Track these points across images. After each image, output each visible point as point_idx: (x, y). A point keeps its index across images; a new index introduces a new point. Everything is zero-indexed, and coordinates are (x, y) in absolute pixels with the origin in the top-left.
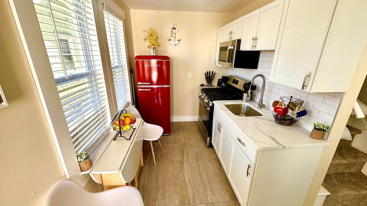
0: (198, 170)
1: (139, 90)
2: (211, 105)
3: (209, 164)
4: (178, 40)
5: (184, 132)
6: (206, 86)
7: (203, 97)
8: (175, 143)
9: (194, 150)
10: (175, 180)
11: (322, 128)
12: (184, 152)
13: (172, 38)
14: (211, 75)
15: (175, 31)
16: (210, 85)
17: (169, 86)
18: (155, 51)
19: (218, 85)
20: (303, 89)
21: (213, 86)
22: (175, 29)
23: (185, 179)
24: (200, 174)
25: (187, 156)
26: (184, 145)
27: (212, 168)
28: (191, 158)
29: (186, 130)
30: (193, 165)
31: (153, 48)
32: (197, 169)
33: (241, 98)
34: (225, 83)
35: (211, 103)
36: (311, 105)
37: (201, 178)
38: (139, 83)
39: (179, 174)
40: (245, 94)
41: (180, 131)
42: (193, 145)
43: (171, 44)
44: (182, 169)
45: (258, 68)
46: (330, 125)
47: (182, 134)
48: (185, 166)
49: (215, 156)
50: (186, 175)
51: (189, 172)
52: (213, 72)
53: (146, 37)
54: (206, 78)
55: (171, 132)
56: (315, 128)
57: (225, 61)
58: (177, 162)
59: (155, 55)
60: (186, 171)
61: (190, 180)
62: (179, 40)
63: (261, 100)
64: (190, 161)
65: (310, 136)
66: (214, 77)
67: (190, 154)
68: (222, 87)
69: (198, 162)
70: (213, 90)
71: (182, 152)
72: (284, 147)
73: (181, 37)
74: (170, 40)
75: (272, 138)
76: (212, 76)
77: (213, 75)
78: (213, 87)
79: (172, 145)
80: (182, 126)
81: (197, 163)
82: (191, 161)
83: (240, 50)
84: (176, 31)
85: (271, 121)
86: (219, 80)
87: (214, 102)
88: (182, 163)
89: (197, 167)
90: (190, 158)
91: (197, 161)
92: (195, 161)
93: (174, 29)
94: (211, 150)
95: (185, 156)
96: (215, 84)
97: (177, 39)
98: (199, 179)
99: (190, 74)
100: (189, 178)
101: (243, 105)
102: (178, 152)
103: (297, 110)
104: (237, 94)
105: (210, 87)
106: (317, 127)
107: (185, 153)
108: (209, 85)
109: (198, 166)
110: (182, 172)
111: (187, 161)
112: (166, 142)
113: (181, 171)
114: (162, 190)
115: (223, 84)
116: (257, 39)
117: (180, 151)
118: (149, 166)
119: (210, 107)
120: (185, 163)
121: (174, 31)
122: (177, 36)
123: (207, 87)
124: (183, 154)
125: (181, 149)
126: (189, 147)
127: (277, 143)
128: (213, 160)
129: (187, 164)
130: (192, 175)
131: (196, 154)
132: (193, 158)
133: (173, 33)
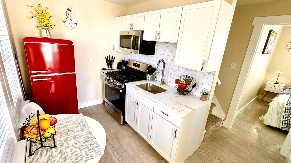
0: (123, 149)
1: (34, 80)
2: (123, 87)
3: (129, 140)
4: (75, 23)
6: (108, 70)
7: (111, 80)
9: (111, 132)
11: (207, 93)
13: (67, 20)
16: (111, 68)
17: (74, 73)
18: (49, 32)
19: (118, 68)
20: (202, 70)
21: (113, 69)
22: (71, 11)
24: (126, 152)
27: (133, 142)
28: (112, 141)
29: (94, 114)
30: (116, 147)
31: (46, 29)
32: (122, 148)
33: (145, 79)
34: (126, 66)
35: (123, 85)
36: (197, 80)
37: (128, 155)
38: (33, 72)
39: (107, 160)
40: (148, 75)
42: (107, 128)
43: (67, 26)
44: (107, 154)
45: (155, 54)
46: (210, 91)
49: (131, 131)
50: (114, 158)
51: (116, 154)
53: (34, 15)
54: (107, 63)
56: (203, 94)
57: (130, 48)
59: (49, 37)
60: (112, 154)
63: (162, 79)
65: (201, 99)
66: (114, 61)
68: (123, 70)
69: (119, 141)
70: (118, 74)
72: (195, 110)
73: (78, 21)
74: (65, 22)
75: (185, 106)
77: (113, 59)
78: (114, 71)
80: (87, 112)
81: (119, 143)
82: (113, 143)
83: (143, 39)
84: (73, 13)
85: (175, 94)
86: (119, 64)
87: (126, 84)
89: (121, 147)
91: (118, 141)
92: (116, 141)
93: (69, 10)
94: (125, 127)
96: (115, 66)
97: (73, 22)
98: (127, 157)
100: (119, 159)
101: (148, 84)
103: (192, 84)
104: (141, 76)
105: (111, 71)
106: (205, 93)
108: (109, 68)
109: (121, 145)
110: (109, 157)
111: (109, 145)
113: (107, 157)
115: (124, 67)
116: (160, 33)
119: (123, 89)
122: (72, 19)
127: (191, 109)
128: (131, 135)
129: (110, 148)
130: (119, 155)
131: (114, 135)
132: (114, 139)
133: (68, 14)
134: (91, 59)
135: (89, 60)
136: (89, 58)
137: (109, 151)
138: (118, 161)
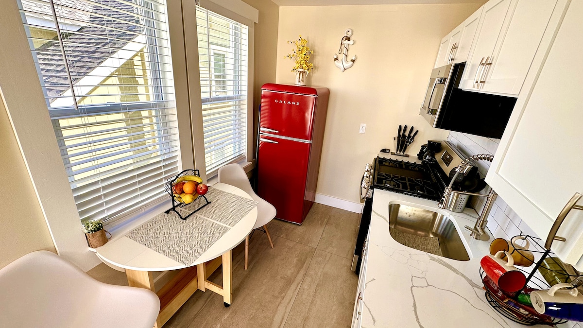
0: (307, 310)
1: (262, 139)
2: (369, 195)
3: (334, 307)
5: (327, 227)
6: (394, 154)
8: (300, 242)
9: (323, 269)
10: (258, 309)
12: (305, 264)
13: (340, 57)
14: (407, 134)
15: (348, 42)
18: (303, 77)
19: (420, 156)
21: (407, 156)
23: (274, 316)
24: (306, 319)
25: (305, 275)
26: (313, 251)
27: (335, 318)
28: (310, 282)
29: (334, 225)
30: (304, 297)
31: (300, 72)
32: (308, 307)
34: (432, 155)
35: (370, 191)
39: (270, 302)
41: (321, 224)
42: (327, 258)
43: (337, 67)
44: (282, 294)
47: (321, 231)
48: (291, 292)
50: (281, 309)
51: (290, 307)
52: (412, 128)
55: (305, 220)
58: (281, 278)
60: (286, 300)
61: (281, 323)
62: (353, 61)
63: (482, 219)
64: (304, 286)
66: (413, 139)
67: (312, 272)
68: (424, 162)
69: (317, 294)
71: (301, 263)
73: (357, 55)
74: (336, 59)
76: (409, 136)
77: (412, 135)
78: (406, 160)
79: (291, 244)
80: (330, 215)
81: (315, 296)
82: (306, 287)
83: (460, 87)
84: (351, 42)
86: (423, 147)
87: (375, 190)
88: (289, 282)
89: (309, 304)
90: (308, 279)
91: (315, 292)
92: (313, 289)
93: (348, 39)
95: (302, 272)
96: (413, 153)
97: (349, 59)
99: (363, 126)
100: (283, 318)
101: (440, 216)
102: (295, 260)
103: (552, 295)
105: (400, 159)
107: (304, 268)
108: (399, 152)
109: (312, 303)
110: (279, 300)
111: (298, 285)
112: (286, 235)
113: (277, 297)
114: (228, 317)
115: (427, 157)
116: (490, 64)
117: (297, 260)
118: (236, 266)
119: (367, 198)
120: (293, 287)
121: (346, 42)
122: (350, 53)
123: (394, 158)
124: (301, 267)
125: (303, 258)
126: (319, 259)
129: (295, 290)
130: (291, 314)
131: (322, 277)
132: (314, 282)
133: (343, 46)
134: (365, 125)
135: (361, 128)
137: (288, 292)
138: (281, 318)
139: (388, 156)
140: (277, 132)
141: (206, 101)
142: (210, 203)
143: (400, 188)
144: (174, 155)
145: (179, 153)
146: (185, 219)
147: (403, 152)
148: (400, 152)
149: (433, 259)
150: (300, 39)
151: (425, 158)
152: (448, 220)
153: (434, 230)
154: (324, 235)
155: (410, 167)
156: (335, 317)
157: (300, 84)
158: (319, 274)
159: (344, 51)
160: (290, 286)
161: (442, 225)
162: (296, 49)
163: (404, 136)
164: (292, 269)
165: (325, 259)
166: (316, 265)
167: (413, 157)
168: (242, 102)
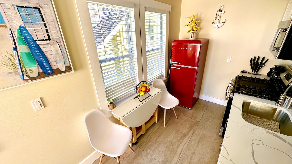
0: (194, 149)
1: (172, 67)
2: (231, 96)
3: (209, 151)
5: (206, 111)
6: (250, 73)
8: (191, 118)
9: (203, 132)
10: (170, 144)
12: (193, 128)
13: (216, 21)
14: (260, 61)
15: (221, 13)
16: (255, 73)
18: (194, 35)
19: (269, 75)
21: (260, 75)
23: (178, 149)
24: (193, 153)
25: (193, 133)
26: (197, 123)
28: (195, 137)
29: (210, 111)
30: (192, 143)
31: (192, 32)
34: (278, 74)
35: (232, 94)
37: (192, 157)
38: (172, 62)
39: (176, 142)
41: (203, 110)
42: (206, 127)
43: (214, 27)
44: (181, 140)
47: (203, 113)
48: (186, 140)
50: (181, 147)
51: (185, 146)
53: (188, 23)
54: (251, 65)
55: (194, 107)
58: (181, 133)
60: (183, 143)
61: (181, 152)
62: (224, 23)
66: (264, 64)
67: (197, 133)
68: (271, 78)
69: (200, 143)
71: (191, 128)
73: (226, 19)
74: (213, 23)
76: (261, 63)
77: (264, 62)
78: (258, 77)
79: (186, 118)
80: (208, 105)
81: (198, 144)
82: (193, 139)
84: (223, 12)
86: (272, 69)
88: (185, 135)
89: (195, 147)
90: (195, 136)
91: (199, 142)
92: (197, 140)
93: (221, 11)
95: (191, 132)
96: (264, 72)
97: (221, 21)
98: (189, 157)
100: (182, 151)
102: (188, 126)
105: (253, 76)
107: (193, 130)
109: (197, 146)
110: (180, 143)
111: (190, 137)
112: (184, 114)
113: (179, 141)
114: (157, 145)
118: (160, 124)
119: (229, 98)
120: (187, 138)
121: (220, 12)
122: (221, 18)
123: (249, 76)
124: (191, 129)
125: (192, 125)
126: (201, 127)
129: (188, 139)
130: (186, 149)
131: (202, 135)
132: (198, 137)
133: (218, 15)
134: (230, 58)
135: (228, 59)
136: (228, 57)
137: (184, 140)
138: (181, 151)
139: (245, 75)
140: (180, 63)
141: (148, 51)
142: (151, 95)
143: (252, 93)
144: (135, 75)
145: (137, 74)
146: (141, 101)
147: (257, 72)
148: (254, 72)
149: (269, 133)
150: (193, 15)
151: (273, 76)
152: (284, 113)
153: (274, 118)
154: (204, 115)
155: (260, 82)
156: (209, 155)
157: (192, 38)
158: (201, 134)
159: (218, 17)
160: (185, 137)
161: (280, 115)
162: (190, 21)
163: (257, 63)
164: (187, 130)
165: (204, 127)
166: (199, 130)
167: (264, 75)
168: (163, 50)
